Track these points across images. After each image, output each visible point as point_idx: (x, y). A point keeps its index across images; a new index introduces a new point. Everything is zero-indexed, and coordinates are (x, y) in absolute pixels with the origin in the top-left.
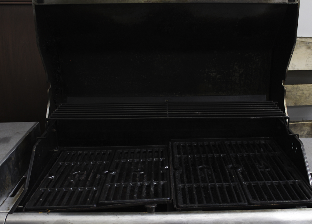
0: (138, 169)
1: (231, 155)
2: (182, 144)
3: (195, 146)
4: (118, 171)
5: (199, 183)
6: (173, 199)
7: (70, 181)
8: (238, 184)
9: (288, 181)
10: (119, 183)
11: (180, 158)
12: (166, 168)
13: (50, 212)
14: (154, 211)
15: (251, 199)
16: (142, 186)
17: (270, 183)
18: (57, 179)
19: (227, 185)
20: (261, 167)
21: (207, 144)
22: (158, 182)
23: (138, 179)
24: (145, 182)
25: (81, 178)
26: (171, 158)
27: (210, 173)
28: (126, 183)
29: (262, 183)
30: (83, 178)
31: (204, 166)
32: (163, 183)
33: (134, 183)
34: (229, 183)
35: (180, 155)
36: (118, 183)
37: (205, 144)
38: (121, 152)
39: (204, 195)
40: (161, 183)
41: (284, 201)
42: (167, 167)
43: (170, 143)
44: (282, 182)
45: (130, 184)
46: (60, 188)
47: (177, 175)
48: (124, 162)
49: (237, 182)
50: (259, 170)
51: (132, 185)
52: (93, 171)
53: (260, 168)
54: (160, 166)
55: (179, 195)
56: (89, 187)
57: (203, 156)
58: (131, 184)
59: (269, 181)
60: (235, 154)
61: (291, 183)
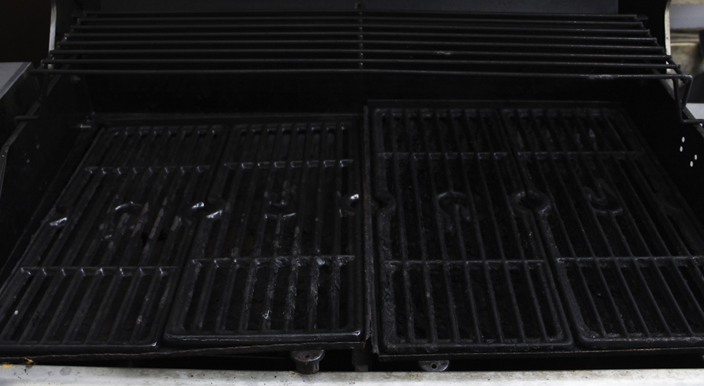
0: (279, 201)
1: (521, 156)
2: (395, 113)
3: (427, 119)
4: (228, 208)
5: (440, 258)
6: (370, 338)
7: (103, 238)
8: (543, 265)
9: (674, 258)
10: (226, 259)
11: (390, 161)
12: (353, 198)
13: (32, 364)
14: (315, 369)
15: (581, 327)
16: (287, 267)
17: (627, 262)
18: (72, 228)
19: (515, 267)
20: (598, 200)
21: (458, 115)
22: (330, 258)
23: (277, 244)
24: (295, 257)
25: (132, 227)
26: (368, 164)
27: (468, 218)
28: (245, 259)
29: (607, 261)
30: (137, 228)
31: (454, 193)
32: (344, 262)
33: (265, 259)
34: (520, 261)
35: (390, 154)
36: (224, 257)
37: (453, 115)
38: (244, 130)
39: (455, 307)
40: (340, 260)
41: (673, 339)
42: (357, 196)
43: (366, 109)
44: (658, 261)
45: (254, 263)
46: (73, 268)
47: (381, 224)
48: (248, 168)
49: (541, 258)
50: (594, 211)
51: (262, 264)
52: (165, 203)
53: (595, 205)
54: (339, 194)
55: (386, 304)
56: (148, 267)
57: (448, 158)
58: (259, 261)
59: (623, 256)
60: (529, 153)
61: (681, 265)
